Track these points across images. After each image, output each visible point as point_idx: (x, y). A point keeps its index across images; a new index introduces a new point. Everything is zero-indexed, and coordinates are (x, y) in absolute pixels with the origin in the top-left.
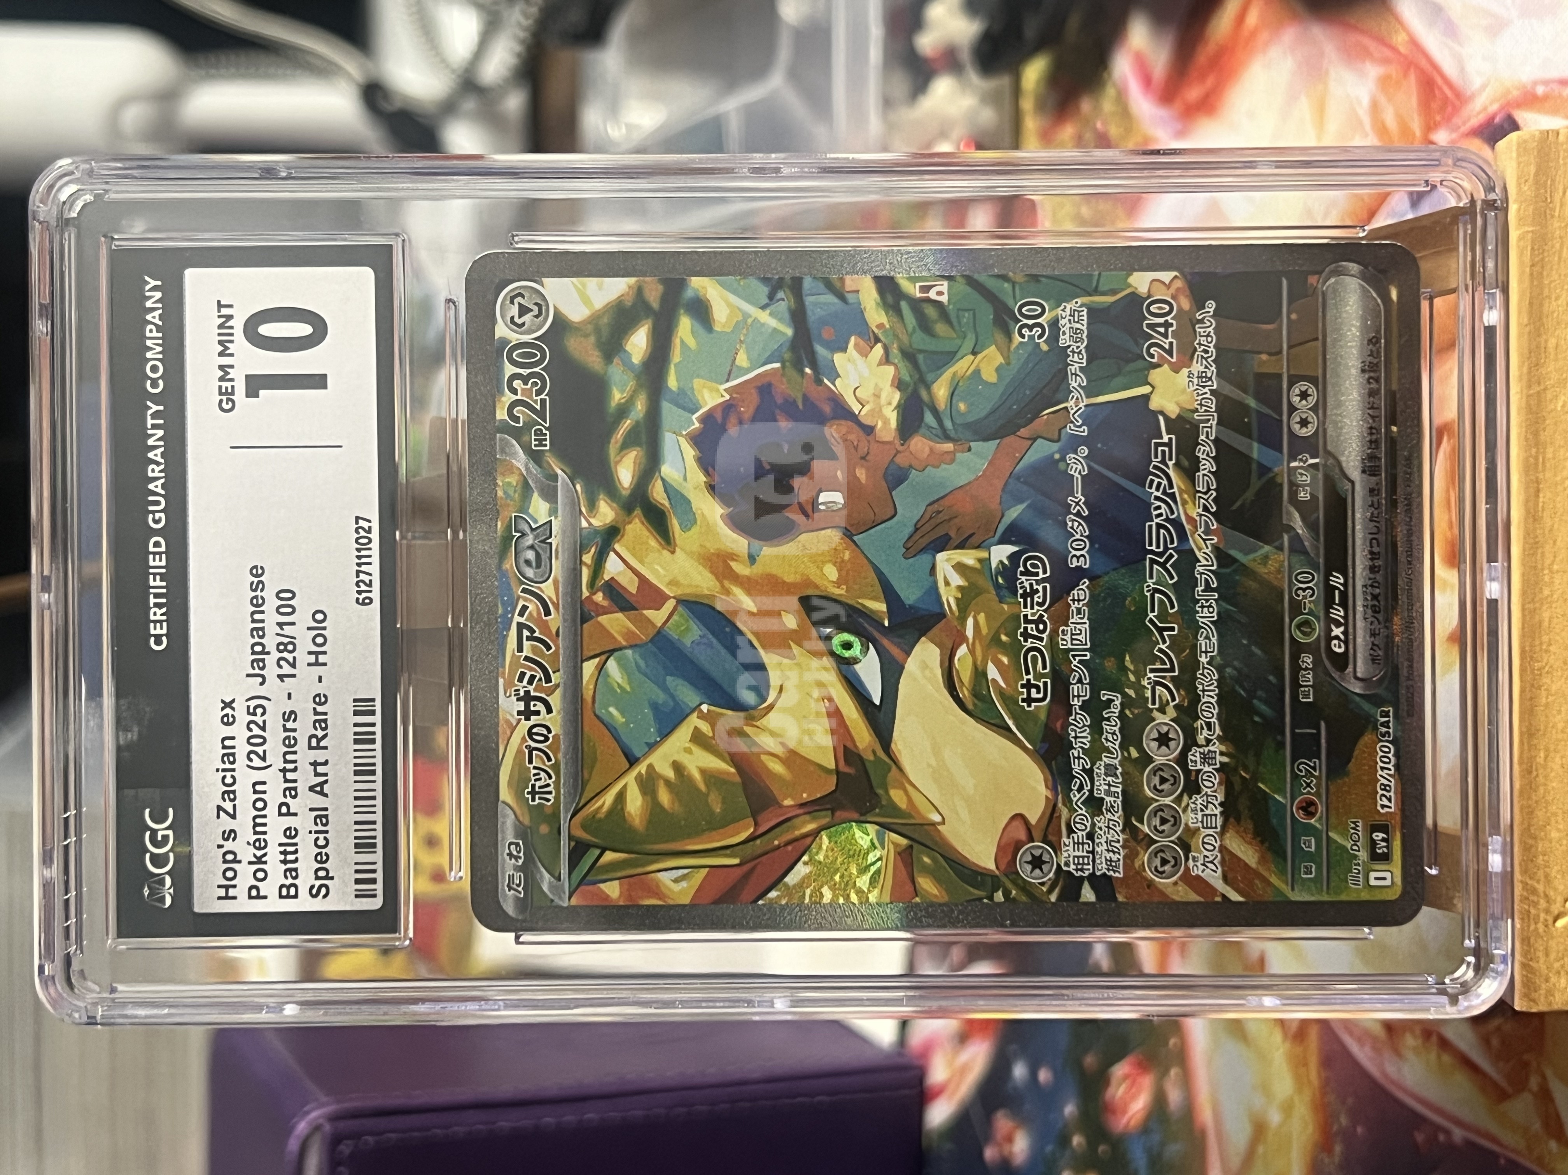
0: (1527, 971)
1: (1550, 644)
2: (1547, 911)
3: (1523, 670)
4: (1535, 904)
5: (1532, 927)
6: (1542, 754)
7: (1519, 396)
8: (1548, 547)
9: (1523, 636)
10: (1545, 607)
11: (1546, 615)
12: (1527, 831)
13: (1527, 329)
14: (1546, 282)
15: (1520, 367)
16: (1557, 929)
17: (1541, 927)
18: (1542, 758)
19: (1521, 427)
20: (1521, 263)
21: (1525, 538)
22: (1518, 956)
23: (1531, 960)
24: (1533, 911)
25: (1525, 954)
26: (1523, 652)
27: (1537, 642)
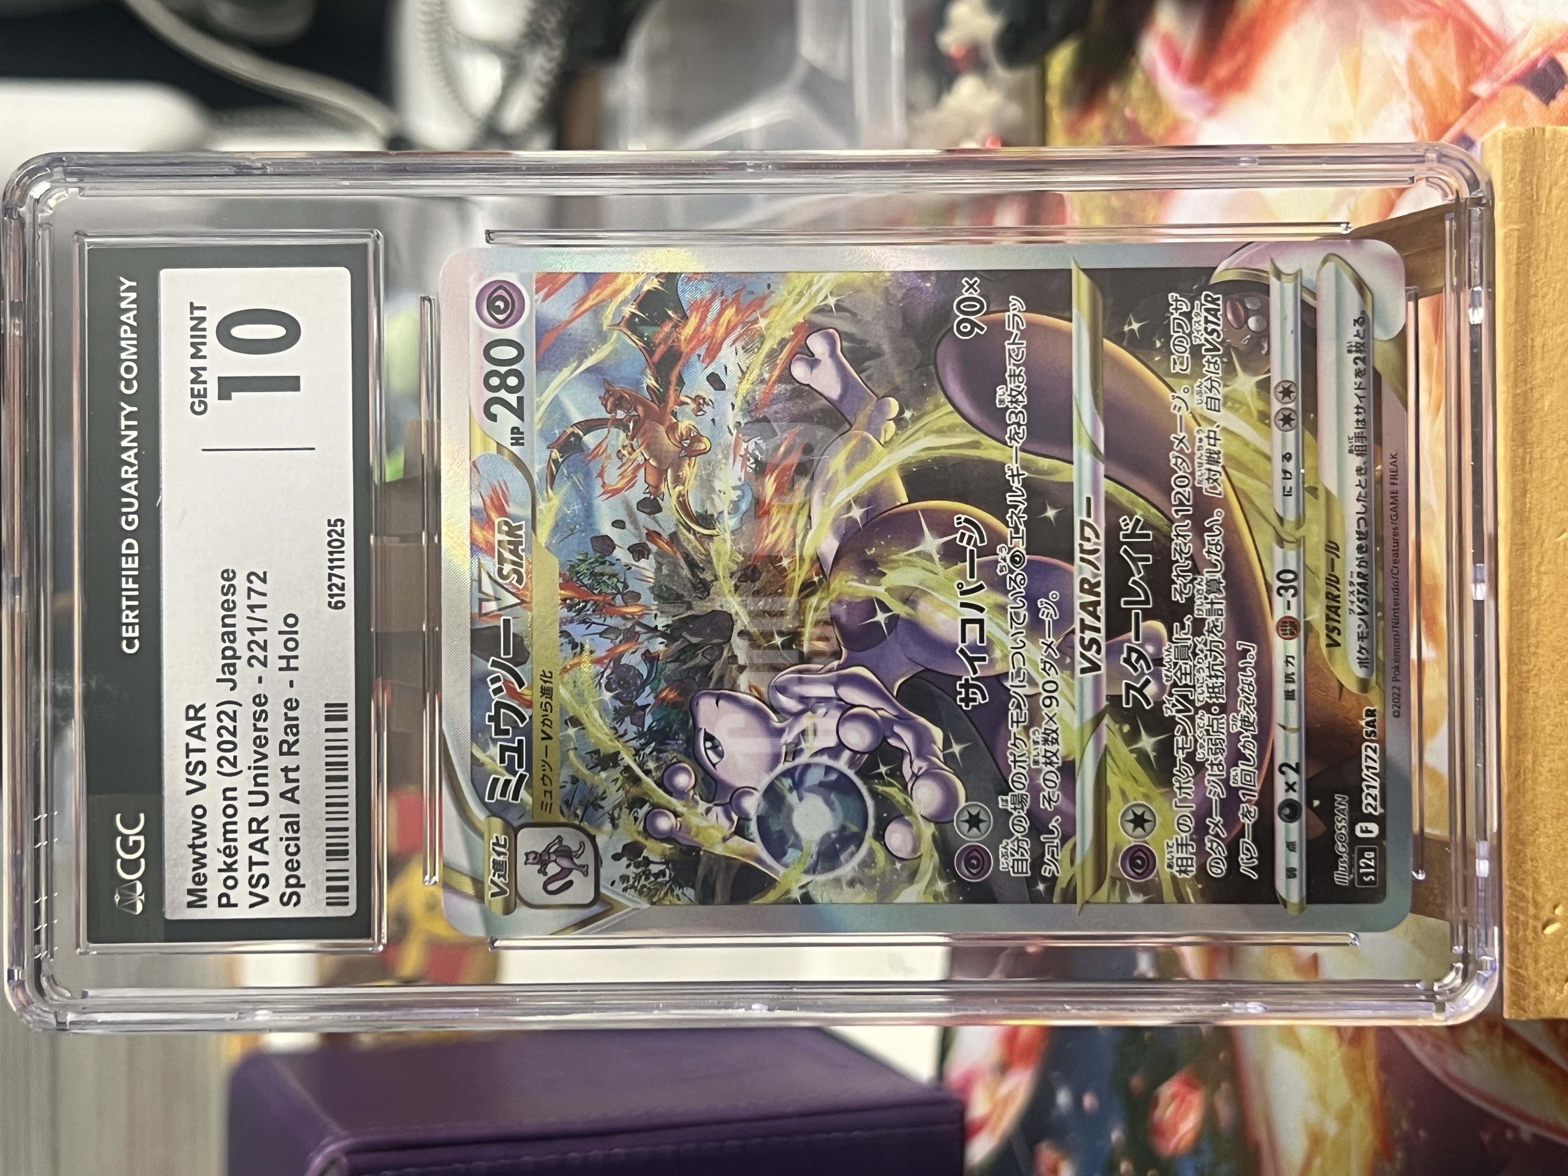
0: (1517, 979)
1: (1537, 647)
2: (1536, 918)
3: (1510, 673)
4: (1525, 911)
5: (1521, 934)
6: (1530, 757)
7: (1505, 395)
8: (1535, 549)
9: (1510, 639)
10: (1532, 609)
11: (1534, 617)
12: (1515, 837)
13: (1513, 328)
14: (1534, 280)
15: (1507, 366)
16: (1545, 936)
17: (1530, 934)
18: (1530, 761)
19: (1507, 426)
20: (1507, 261)
21: (1512, 539)
22: (1506, 964)
23: (1520, 967)
24: (1522, 918)
25: (1515, 961)
26: (1510, 654)
27: (1525, 645)
